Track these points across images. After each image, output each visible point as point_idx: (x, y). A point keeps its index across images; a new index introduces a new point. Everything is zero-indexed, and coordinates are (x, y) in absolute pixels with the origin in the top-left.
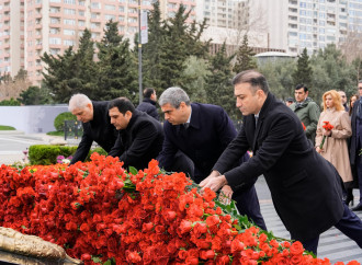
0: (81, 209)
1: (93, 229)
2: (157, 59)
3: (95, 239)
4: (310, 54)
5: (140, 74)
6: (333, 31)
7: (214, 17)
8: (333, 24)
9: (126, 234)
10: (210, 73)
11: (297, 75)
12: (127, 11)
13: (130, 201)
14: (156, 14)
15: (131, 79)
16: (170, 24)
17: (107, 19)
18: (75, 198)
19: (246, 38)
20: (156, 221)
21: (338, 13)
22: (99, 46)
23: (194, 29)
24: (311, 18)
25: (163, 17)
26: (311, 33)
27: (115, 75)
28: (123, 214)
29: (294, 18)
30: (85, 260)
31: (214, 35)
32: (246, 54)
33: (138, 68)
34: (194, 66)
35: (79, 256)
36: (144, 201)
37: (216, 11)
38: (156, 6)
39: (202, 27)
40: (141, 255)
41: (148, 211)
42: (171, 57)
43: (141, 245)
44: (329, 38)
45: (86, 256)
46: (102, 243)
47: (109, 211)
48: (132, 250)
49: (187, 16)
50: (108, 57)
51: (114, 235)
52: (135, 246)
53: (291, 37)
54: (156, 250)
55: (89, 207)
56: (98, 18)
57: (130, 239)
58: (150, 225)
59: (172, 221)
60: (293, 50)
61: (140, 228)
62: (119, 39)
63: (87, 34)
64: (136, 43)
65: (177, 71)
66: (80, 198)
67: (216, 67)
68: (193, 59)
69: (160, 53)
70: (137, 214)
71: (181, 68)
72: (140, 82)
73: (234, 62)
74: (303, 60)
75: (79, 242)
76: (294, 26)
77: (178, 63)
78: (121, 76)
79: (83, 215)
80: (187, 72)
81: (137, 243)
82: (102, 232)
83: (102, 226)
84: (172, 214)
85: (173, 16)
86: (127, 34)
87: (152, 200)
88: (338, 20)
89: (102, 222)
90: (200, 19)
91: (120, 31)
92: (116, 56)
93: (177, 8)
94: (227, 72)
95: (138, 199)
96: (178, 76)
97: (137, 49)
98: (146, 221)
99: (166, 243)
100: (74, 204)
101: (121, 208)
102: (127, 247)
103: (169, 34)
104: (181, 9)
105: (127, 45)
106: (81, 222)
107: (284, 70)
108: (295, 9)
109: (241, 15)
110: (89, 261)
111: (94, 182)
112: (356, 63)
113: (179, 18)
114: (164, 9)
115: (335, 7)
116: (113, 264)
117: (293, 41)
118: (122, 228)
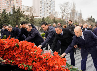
1: (8, 54)
2: (14, 18)
3: (9, 56)
5: (11, 20)
6: (48, 14)
7: (25, 10)
8: (48, 12)
11: (42, 21)
12: (7, 7)
13: (17, 48)
14: (14, 8)
15: (9, 21)
17: (3, 9)
18: (4, 48)
19: (32, 14)
20: (23, 52)
21: (49, 10)
22: (2, 14)
23: (22, 12)
24: (44, 11)
25: (16, 9)
26: (44, 14)
27: (5, 21)
28: (15, 51)
29: (41, 11)
30: (7, 60)
31: (26, 13)
32: (32, 17)
33: (10, 19)
35: (5, 60)
37: (26, 8)
38: (14, 7)
39: (24, 11)
40: (20, 59)
41: (21, 50)
42: (17, 17)
43: (20, 57)
44: (47, 15)
45: (7, 59)
46: (11, 57)
47: (12, 50)
48: (18, 58)
49: (21, 9)
50: (4, 17)
51: (14, 55)
52: (19, 57)
53: (40, 14)
54: (23, 58)
55: (8, 49)
56: (1, 8)
57: (18, 56)
58: (22, 53)
59: (27, 52)
60: (41, 17)
61: (19, 54)
62: (6, 13)
66: (6, 48)
67: (27, 20)
68: (22, 18)
69: (15, 16)
70: (19, 51)
71: (19, 20)
72: (11, 22)
73: (30, 19)
74: (43, 19)
75: (5, 57)
76: (41, 12)
77: (19, 18)
79: (6, 51)
80: (21, 20)
82: (11, 55)
84: (27, 51)
86: (7, 12)
87: (22, 48)
88: (49, 12)
89: (11, 52)
90: (23, 10)
91: (6, 11)
92: (5, 17)
94: (29, 21)
95: (19, 48)
97: (10, 15)
99: (25, 56)
100: (4, 49)
101: (15, 49)
102: (16, 57)
103: (17, 12)
104: (19, 8)
105: (8, 14)
106: (5, 53)
107: (39, 21)
108: (41, 9)
109: (31, 10)
110: (8, 60)
111: (8, 44)
112: (52, 20)
113: (19, 9)
114: (15, 7)
115: (49, 9)
116: (13, 61)
117: (41, 15)
118: (16, 54)
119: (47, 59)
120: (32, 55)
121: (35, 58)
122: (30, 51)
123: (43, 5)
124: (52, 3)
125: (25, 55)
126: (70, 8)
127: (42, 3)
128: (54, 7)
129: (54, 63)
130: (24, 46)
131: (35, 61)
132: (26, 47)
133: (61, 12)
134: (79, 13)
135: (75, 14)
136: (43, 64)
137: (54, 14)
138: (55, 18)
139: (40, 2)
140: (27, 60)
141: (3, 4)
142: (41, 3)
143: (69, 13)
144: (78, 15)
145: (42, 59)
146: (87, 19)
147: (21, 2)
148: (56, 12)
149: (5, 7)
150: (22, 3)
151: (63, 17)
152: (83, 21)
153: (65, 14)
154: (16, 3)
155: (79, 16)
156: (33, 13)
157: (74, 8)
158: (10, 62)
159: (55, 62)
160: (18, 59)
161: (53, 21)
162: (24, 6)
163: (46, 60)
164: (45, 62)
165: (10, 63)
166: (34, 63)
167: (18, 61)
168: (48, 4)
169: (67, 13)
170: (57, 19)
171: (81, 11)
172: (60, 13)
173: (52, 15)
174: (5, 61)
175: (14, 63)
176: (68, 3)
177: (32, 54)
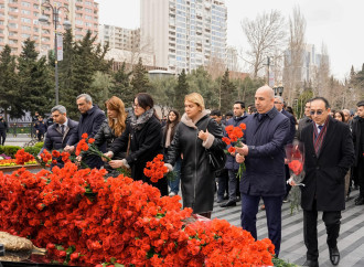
0: (45, 209)
2: (70, 73)
3: (58, 232)
4: (186, 73)
5: (56, 84)
6: (200, 56)
7: (113, 41)
8: (200, 50)
9: (87, 228)
10: (113, 85)
11: (178, 88)
12: (40, 32)
13: (89, 202)
14: (68, 37)
15: (48, 88)
16: (79, 45)
17: (25, 38)
18: (40, 200)
19: (140, 59)
20: (113, 217)
21: (204, 43)
22: (19, 60)
23: (99, 51)
24: (185, 45)
25: (74, 39)
26: (184, 56)
27: (35, 85)
28: (83, 212)
29: (173, 45)
30: (50, 249)
31: (114, 55)
32: (140, 70)
33: (55, 79)
34: (99, 79)
35: (43, 246)
36: (102, 202)
37: (114, 36)
38: (69, 31)
39: (106, 49)
40: (101, 243)
41: (106, 209)
42: (81, 72)
43: (100, 236)
44: (198, 60)
45: (51, 245)
46: (64, 235)
47: (70, 210)
48: (94, 240)
49: (94, 40)
50: (28, 70)
51: (77, 229)
52: (96, 237)
53: (171, 59)
54: (113, 239)
55: (53, 207)
56: (15, 36)
57: (92, 231)
58: (108, 220)
59: (129, 218)
60: (172, 68)
61: (99, 224)
62: (35, 56)
63: (8, 49)
64: (50, 58)
65: (86, 83)
66: (45, 200)
67: (118, 81)
68: (99, 73)
69: (73, 68)
70: (96, 212)
71: (90, 81)
72: (56, 89)
73: (131, 77)
74: (182, 77)
75: (41, 235)
76: (173, 51)
77: (88, 76)
78: (40, 85)
79: (46, 214)
80: (94, 84)
81: (97, 234)
82: (65, 226)
83: (66, 222)
84: (129, 213)
85: (82, 39)
86: (42, 52)
87: (109, 202)
88: (204, 49)
89: (65, 219)
90: (103, 44)
91: (37, 49)
92: (35, 69)
93: (84, 33)
94: (126, 85)
95: (95, 202)
96: (88, 87)
97: (53, 64)
98: (105, 217)
99: (121, 233)
100: (41, 205)
101: (81, 207)
102: (87, 237)
103: (80, 53)
104: (89, 35)
105: (45, 60)
106: (44, 220)
107: (168, 84)
108: (173, 39)
109: (134, 41)
110: (53, 249)
111: (56, 188)
112: (218, 80)
113: (87, 41)
114: (73, 33)
115: (202, 39)
116: (74, 251)
117: (173, 62)
118: (84, 223)
119: (205, 245)
120: (147, 230)
121: (160, 242)
122: (140, 214)
123: (179, 22)
124: (214, 17)
125: (121, 229)
126: (284, 34)
127: (177, 15)
128: (223, 29)
129: (231, 260)
130: (117, 196)
131: (160, 252)
132: (123, 197)
133: (250, 49)
134: (319, 55)
135: (304, 57)
136: (188, 261)
137: (224, 57)
138: (227, 74)
139: (167, 11)
140: (127, 245)
141: (26, 20)
142: (174, 16)
143: (279, 53)
144: (315, 63)
145: (184, 244)
146: (349, 77)
147: (95, 12)
148: (232, 51)
149: (32, 31)
150: (99, 14)
151: (256, 70)
152: (333, 83)
153: (264, 57)
154: (75, 15)
155: (318, 66)
156: (142, 55)
157: (300, 33)
158: (62, 253)
159: (234, 255)
160: (95, 244)
161: (219, 87)
162: (107, 27)
163: (198, 248)
164: (196, 257)
165: (64, 258)
166: (155, 257)
167: (94, 251)
168: (200, 18)
169: (273, 53)
170: (234, 77)
171: (324, 48)
172: (248, 53)
173: (217, 63)
174: (43, 251)
175: (76, 260)
176: (274, 17)
177: (147, 224)
